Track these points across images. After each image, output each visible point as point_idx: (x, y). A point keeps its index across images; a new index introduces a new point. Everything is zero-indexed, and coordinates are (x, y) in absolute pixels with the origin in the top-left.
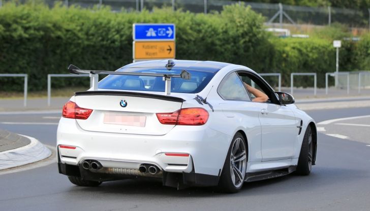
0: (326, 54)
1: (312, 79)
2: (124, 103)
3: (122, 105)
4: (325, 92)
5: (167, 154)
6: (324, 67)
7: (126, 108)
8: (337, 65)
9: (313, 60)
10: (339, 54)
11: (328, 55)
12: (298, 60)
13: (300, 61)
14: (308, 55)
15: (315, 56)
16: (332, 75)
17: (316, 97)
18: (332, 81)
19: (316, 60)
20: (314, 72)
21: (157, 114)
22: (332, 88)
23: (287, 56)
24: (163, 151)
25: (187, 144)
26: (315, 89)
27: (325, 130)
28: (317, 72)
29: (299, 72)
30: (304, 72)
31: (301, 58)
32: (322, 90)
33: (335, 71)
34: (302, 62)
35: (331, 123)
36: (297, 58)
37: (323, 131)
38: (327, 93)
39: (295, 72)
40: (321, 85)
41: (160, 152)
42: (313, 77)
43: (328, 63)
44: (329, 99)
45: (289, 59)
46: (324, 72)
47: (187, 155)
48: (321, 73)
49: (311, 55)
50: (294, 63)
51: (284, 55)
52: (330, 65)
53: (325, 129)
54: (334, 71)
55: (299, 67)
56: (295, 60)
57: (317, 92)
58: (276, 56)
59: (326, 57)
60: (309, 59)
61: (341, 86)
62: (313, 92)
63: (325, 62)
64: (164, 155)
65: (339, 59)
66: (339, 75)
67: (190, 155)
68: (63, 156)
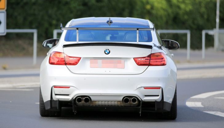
0: (203, 5)
1: (184, 39)
2: (108, 51)
3: (106, 53)
4: (201, 56)
5: (145, 88)
6: (201, 22)
7: (109, 55)
8: (218, 20)
9: (186, 13)
10: (220, 6)
11: (206, 7)
12: (166, 13)
13: (169, 15)
14: (179, 7)
15: (189, 8)
16: (211, 32)
17: (189, 62)
18: (210, 41)
19: (189, 13)
20: (187, 29)
21: (134, 59)
22: (210, 50)
23: (152, 8)
24: (142, 86)
26: (189, 50)
27: (202, 106)
28: (191, 28)
29: (167, 29)
30: (174, 29)
31: (170, 11)
32: (197, 52)
33: (215, 27)
34: (172, 16)
35: (210, 97)
36: (164, 10)
37: (199, 108)
38: (203, 57)
39: (162, 28)
40: (196, 46)
41: (140, 86)
42: (185, 35)
43: (206, 17)
44: (207, 64)
45: (154, 12)
46: (200, 29)
47: (159, 88)
48: (197, 30)
49: (183, 6)
50: (161, 17)
51: (148, 7)
52: (208, 20)
53: (202, 104)
54: (213, 27)
55: (167, 23)
56: (162, 13)
57: (191, 55)
58: (138, 7)
59: (203, 10)
60: (181, 12)
61: (222, 47)
62: (185, 55)
63: (202, 16)
64: (143, 89)
65: (220, 12)
66: (220, 34)
67: (161, 88)
68: (56, 95)
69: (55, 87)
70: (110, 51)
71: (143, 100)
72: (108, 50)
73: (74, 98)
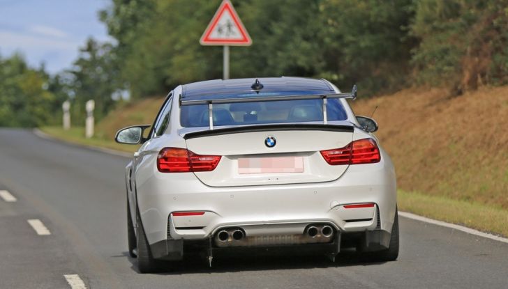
2: (272, 141)
3: (269, 144)
5: (347, 206)
7: (274, 148)
21: (321, 152)
24: (341, 203)
25: (370, 189)
41: (338, 204)
47: (371, 205)
64: (342, 207)
67: (375, 205)
68: (177, 228)
69: (175, 214)
70: (275, 141)
71: (343, 229)
72: (272, 138)
73: (213, 233)
